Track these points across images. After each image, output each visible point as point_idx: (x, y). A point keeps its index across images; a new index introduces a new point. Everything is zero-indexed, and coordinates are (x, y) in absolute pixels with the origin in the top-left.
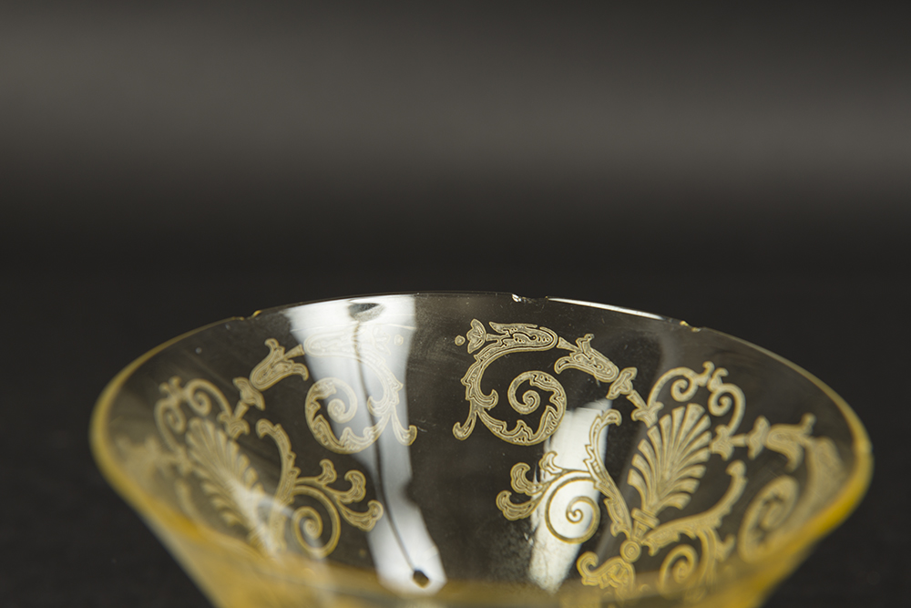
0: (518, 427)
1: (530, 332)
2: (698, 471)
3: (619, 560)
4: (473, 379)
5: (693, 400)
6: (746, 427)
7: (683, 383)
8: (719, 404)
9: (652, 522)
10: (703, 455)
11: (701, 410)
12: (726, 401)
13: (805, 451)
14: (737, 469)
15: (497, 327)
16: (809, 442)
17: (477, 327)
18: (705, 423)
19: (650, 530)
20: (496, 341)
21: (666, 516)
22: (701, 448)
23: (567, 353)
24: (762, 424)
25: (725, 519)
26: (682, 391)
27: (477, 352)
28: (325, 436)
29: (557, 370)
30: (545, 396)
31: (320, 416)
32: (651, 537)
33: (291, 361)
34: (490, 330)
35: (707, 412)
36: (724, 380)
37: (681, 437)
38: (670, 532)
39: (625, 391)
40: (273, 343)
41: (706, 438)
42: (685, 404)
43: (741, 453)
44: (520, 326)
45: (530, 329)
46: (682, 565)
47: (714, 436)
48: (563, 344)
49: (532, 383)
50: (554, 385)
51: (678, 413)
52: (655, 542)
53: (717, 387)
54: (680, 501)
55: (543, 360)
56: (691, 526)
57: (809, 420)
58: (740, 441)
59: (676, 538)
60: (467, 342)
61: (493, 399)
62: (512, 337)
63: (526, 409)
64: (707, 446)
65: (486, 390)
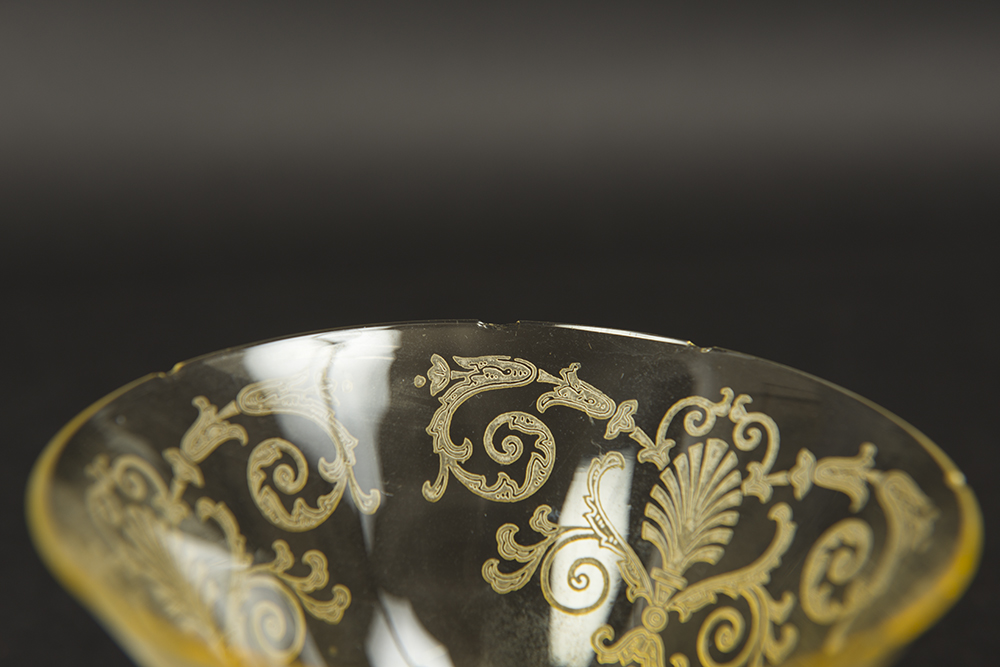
0: (499, 481)
1: (503, 364)
2: (731, 518)
3: (640, 631)
4: (440, 426)
5: (712, 434)
6: (786, 462)
7: (697, 415)
8: (747, 437)
9: (679, 583)
10: (734, 499)
11: (725, 445)
12: (755, 433)
13: (871, 487)
14: (782, 513)
15: (463, 362)
16: (874, 477)
17: (439, 363)
18: (731, 460)
19: (677, 592)
20: (463, 379)
21: (696, 573)
22: (730, 491)
23: (550, 387)
24: (805, 458)
25: (774, 573)
26: (698, 424)
27: (441, 394)
28: (274, 513)
29: (541, 409)
30: (529, 441)
31: (266, 489)
32: (678, 599)
33: (225, 423)
34: (454, 366)
35: (732, 447)
36: (749, 408)
37: (703, 480)
38: (703, 593)
39: (625, 429)
40: (202, 402)
41: (735, 477)
42: (703, 440)
43: (782, 493)
44: (490, 358)
45: (503, 362)
46: (726, 630)
47: (745, 475)
48: (545, 377)
49: (511, 427)
50: (538, 427)
51: (695, 451)
52: (686, 606)
53: (741, 416)
54: (711, 556)
55: (523, 398)
56: (730, 584)
57: (869, 449)
58: (780, 479)
59: (712, 599)
60: (429, 382)
61: (466, 450)
62: (482, 374)
63: (507, 459)
64: (738, 487)
65: (457, 440)
